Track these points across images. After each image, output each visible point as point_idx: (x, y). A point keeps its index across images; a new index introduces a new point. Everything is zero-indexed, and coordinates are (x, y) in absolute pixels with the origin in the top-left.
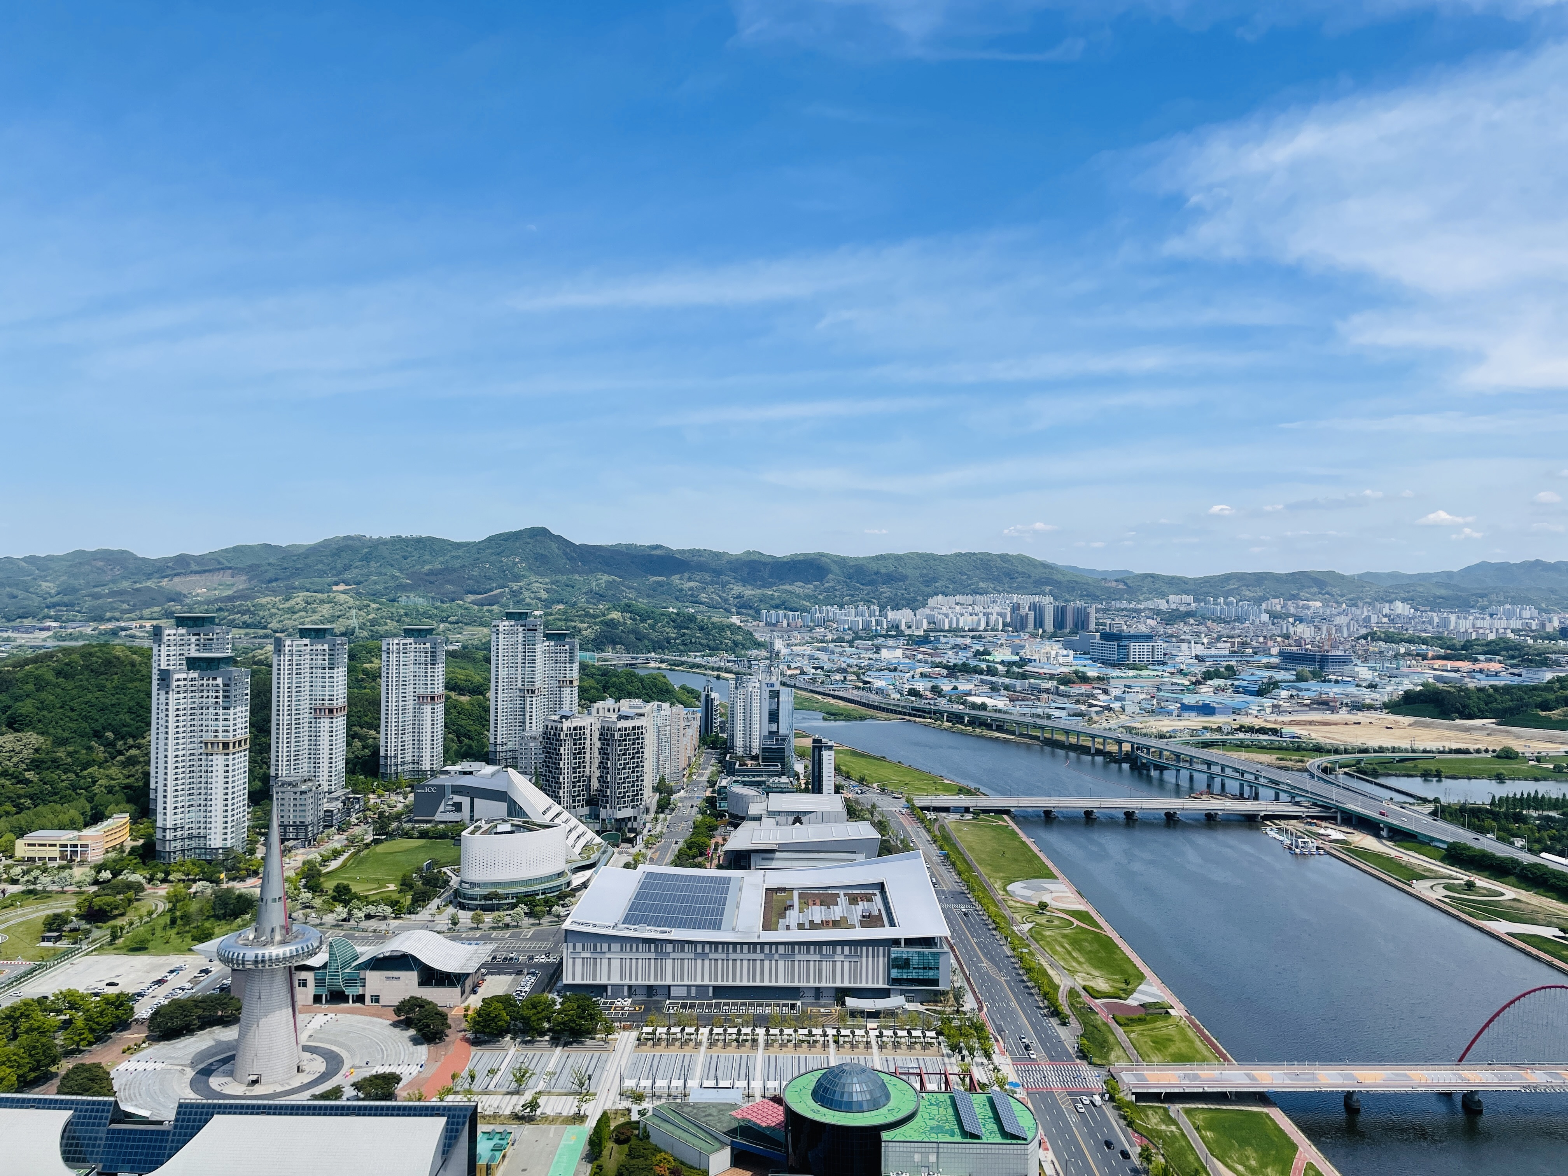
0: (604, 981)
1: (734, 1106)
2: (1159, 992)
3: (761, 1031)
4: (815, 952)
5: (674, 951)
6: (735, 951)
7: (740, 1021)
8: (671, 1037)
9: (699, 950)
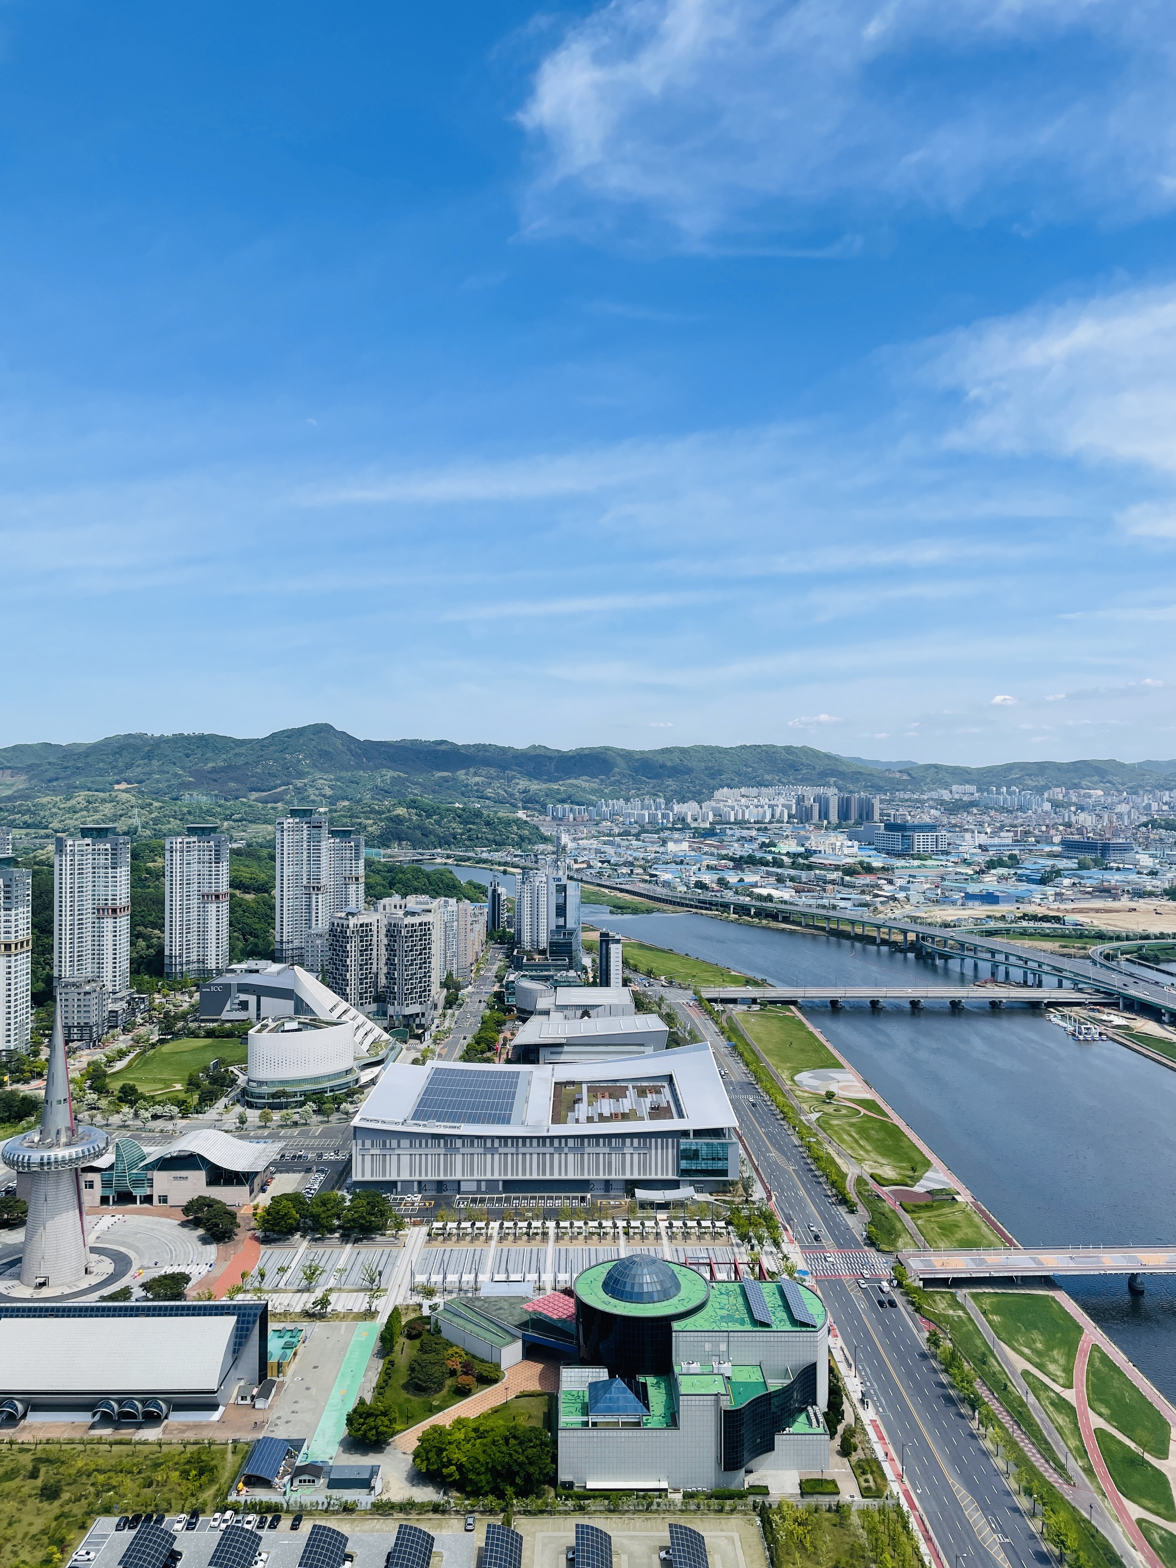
0: (394, 1177)
1: (525, 1299)
2: (945, 1179)
3: (551, 1224)
4: (604, 1145)
5: (463, 1145)
6: (524, 1145)
7: (530, 1214)
8: (462, 1232)
9: (489, 1144)
